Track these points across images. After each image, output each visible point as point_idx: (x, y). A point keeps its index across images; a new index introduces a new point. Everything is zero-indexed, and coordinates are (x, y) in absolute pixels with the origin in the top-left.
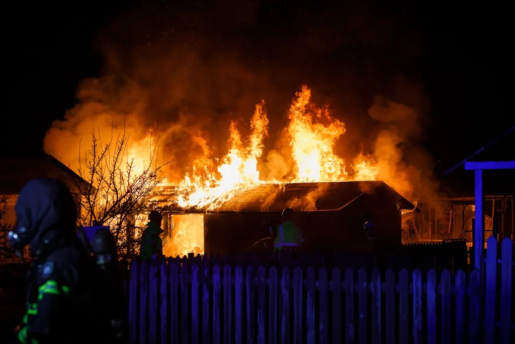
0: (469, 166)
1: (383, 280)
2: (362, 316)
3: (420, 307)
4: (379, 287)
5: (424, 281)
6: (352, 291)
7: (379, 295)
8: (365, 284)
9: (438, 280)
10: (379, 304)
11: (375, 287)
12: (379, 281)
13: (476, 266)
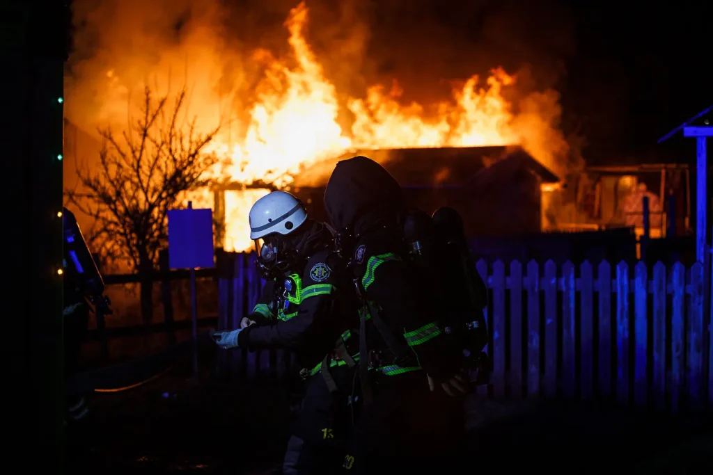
0: (689, 131)
1: (577, 275)
2: (549, 321)
3: (626, 309)
4: (572, 285)
5: (632, 277)
6: (536, 290)
7: (572, 294)
8: (553, 281)
9: (650, 276)
10: (572, 305)
11: (567, 284)
12: (572, 276)
13: (698, 259)
